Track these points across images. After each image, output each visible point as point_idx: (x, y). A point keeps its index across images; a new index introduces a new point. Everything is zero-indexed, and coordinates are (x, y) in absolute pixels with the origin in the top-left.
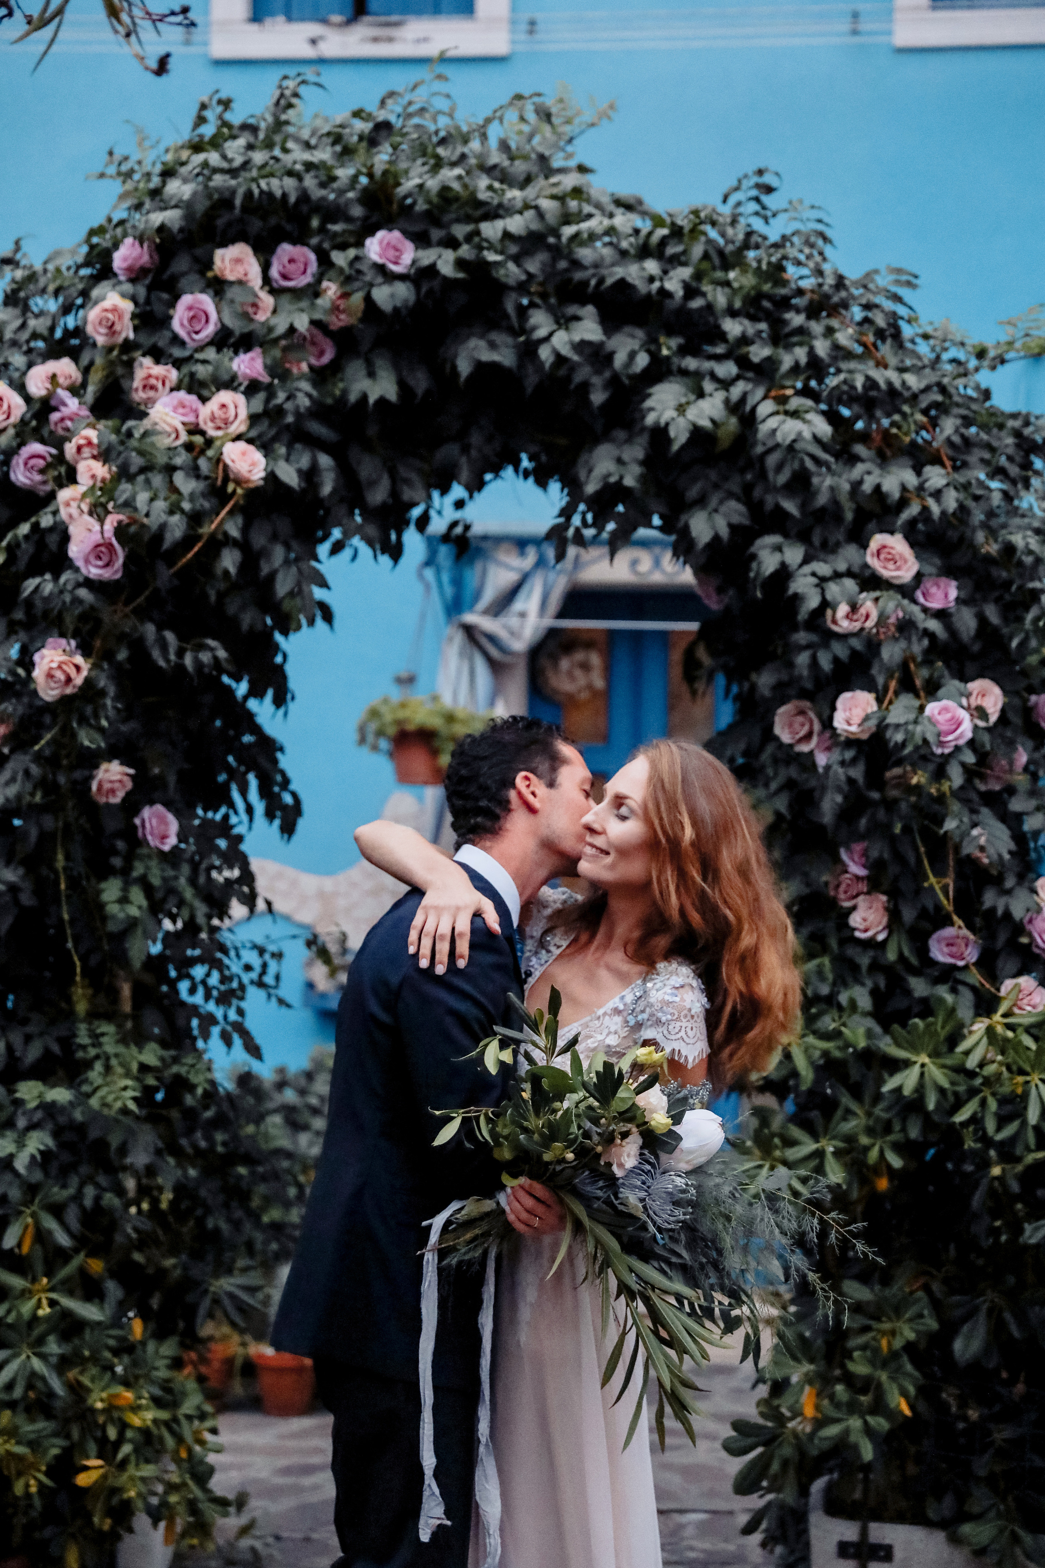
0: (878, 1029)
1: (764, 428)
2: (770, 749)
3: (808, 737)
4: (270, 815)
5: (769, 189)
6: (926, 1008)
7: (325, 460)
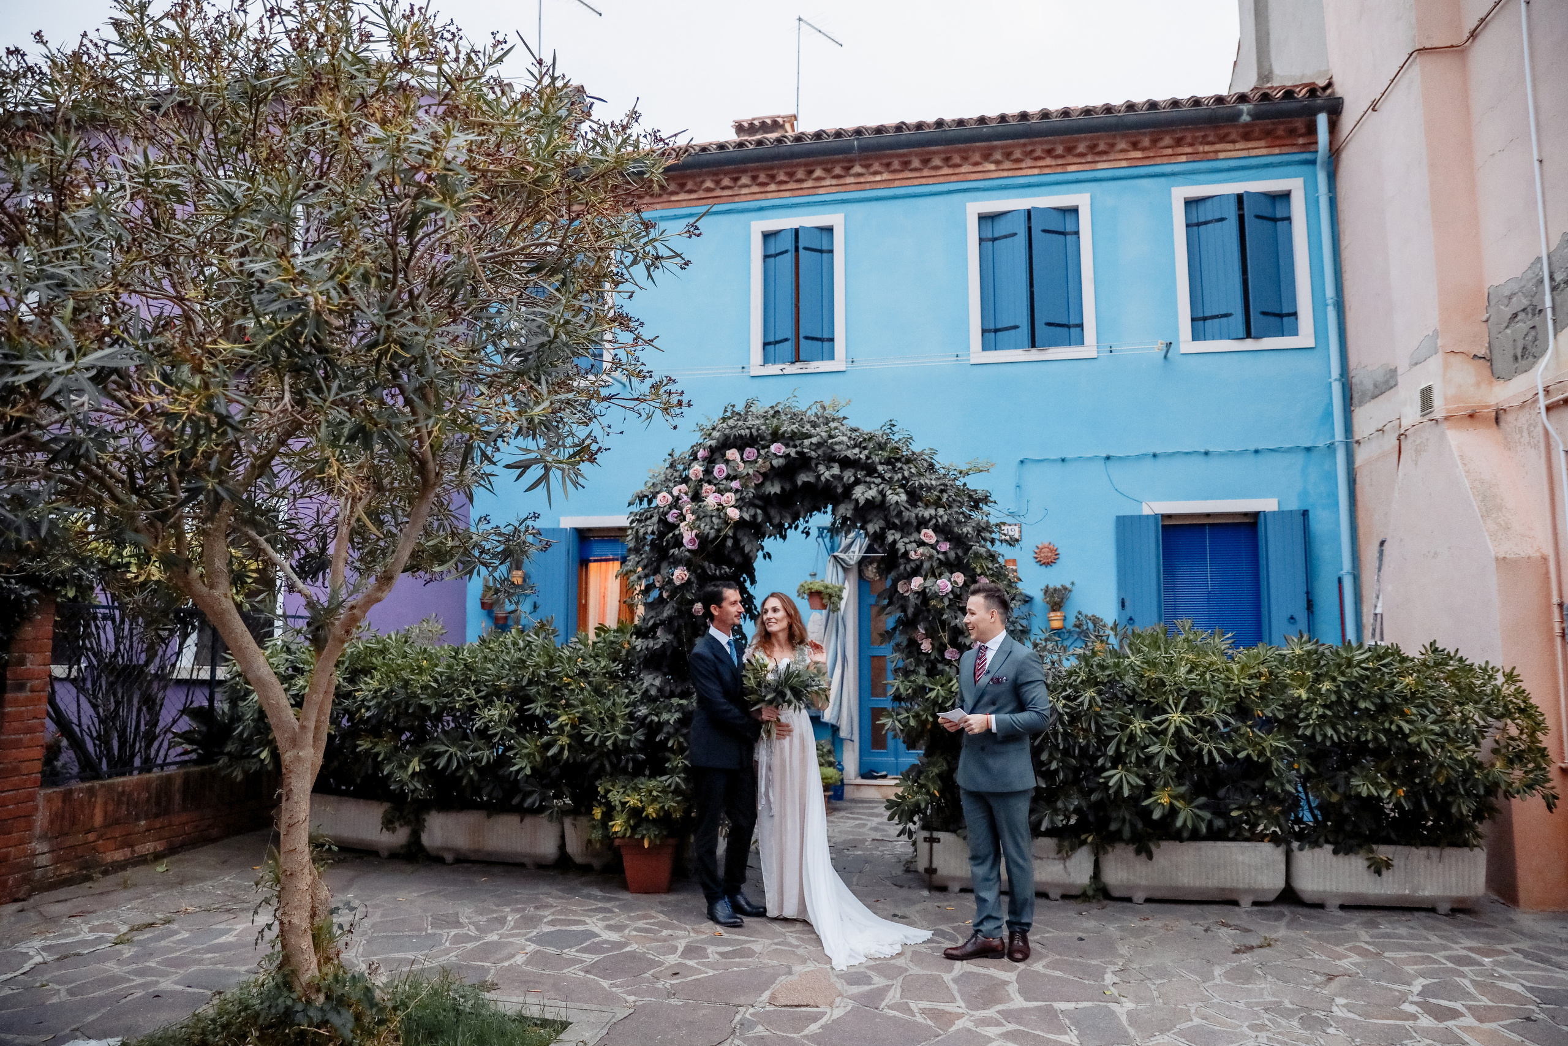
0: (927, 680)
1: (888, 499)
2: (897, 594)
3: (907, 591)
5: (895, 426)
6: (942, 673)
7: (759, 511)
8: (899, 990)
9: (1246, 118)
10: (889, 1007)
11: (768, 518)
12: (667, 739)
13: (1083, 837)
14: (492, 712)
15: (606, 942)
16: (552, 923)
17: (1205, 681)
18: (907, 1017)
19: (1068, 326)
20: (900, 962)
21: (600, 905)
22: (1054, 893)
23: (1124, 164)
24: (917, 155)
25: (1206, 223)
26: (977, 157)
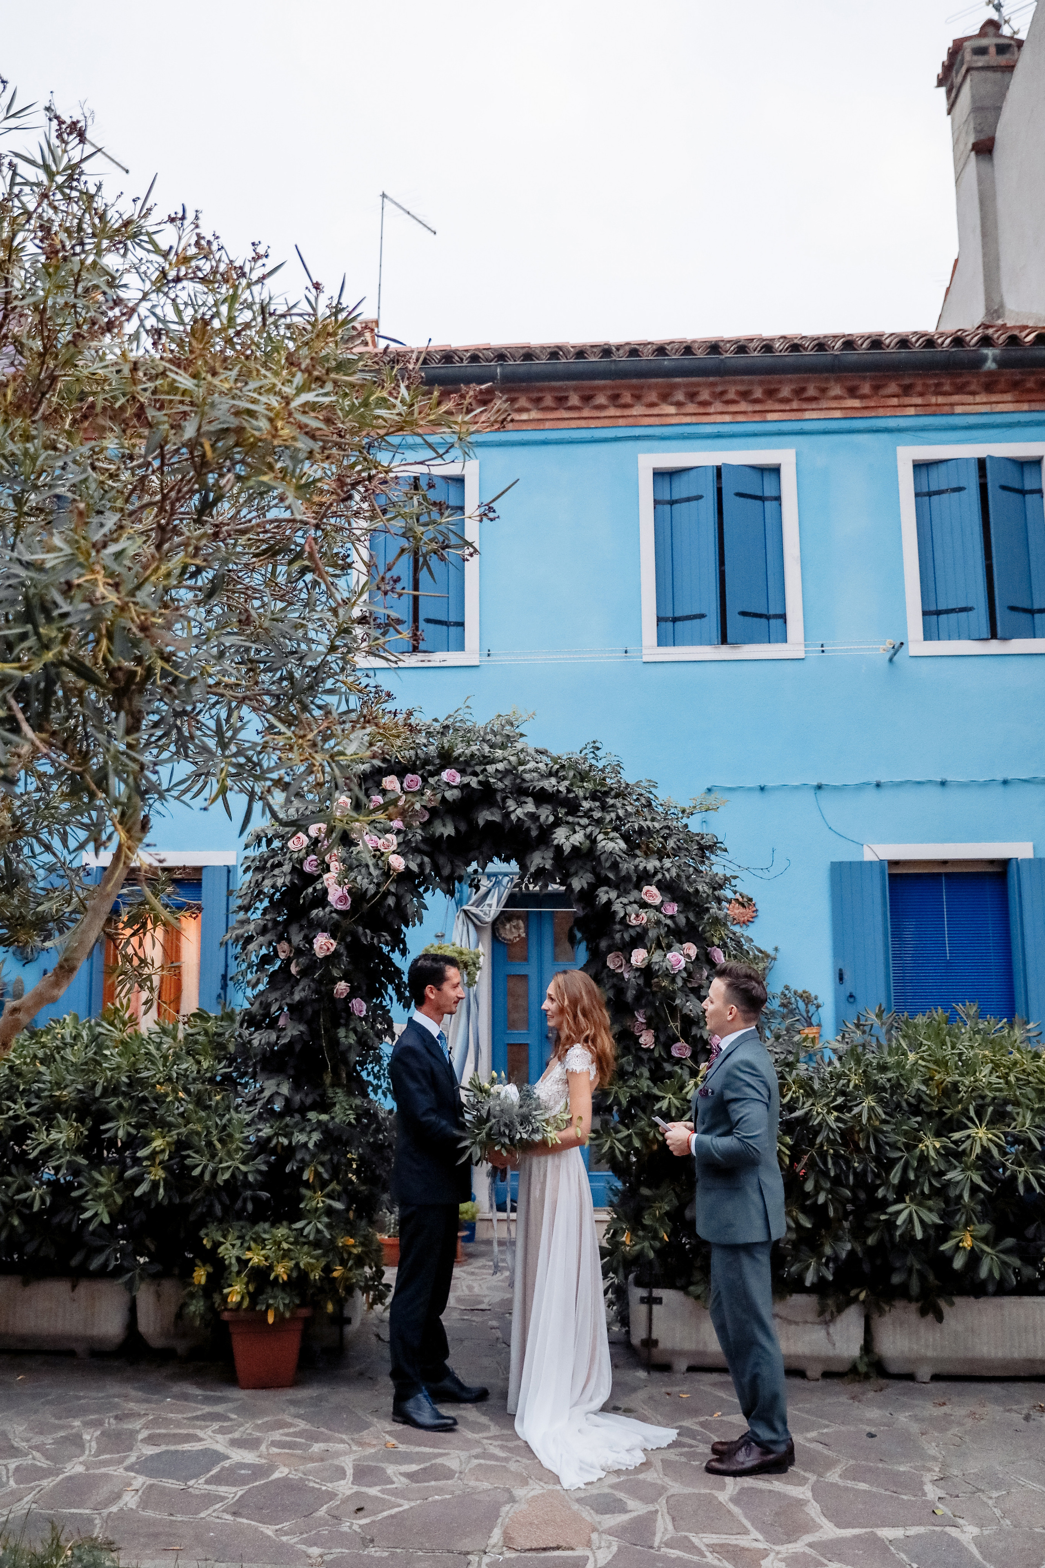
0: (652, 1085)
1: (600, 845)
2: (606, 971)
3: (621, 966)
4: (399, 1000)
5: (598, 749)
6: (671, 1075)
7: (426, 859)
8: (668, 1519)
9: (990, 365)
10: (668, 1545)
11: (436, 868)
12: (301, 1170)
13: (853, 1293)
14: (54, 1135)
15: (242, 1465)
16: (151, 1440)
17: (1008, 1082)
18: (696, 1558)
19: (768, 617)
20: (650, 1476)
21: (207, 1409)
22: (815, 1371)
23: (838, 414)
24: (576, 389)
25: (940, 492)
26: (653, 397)
